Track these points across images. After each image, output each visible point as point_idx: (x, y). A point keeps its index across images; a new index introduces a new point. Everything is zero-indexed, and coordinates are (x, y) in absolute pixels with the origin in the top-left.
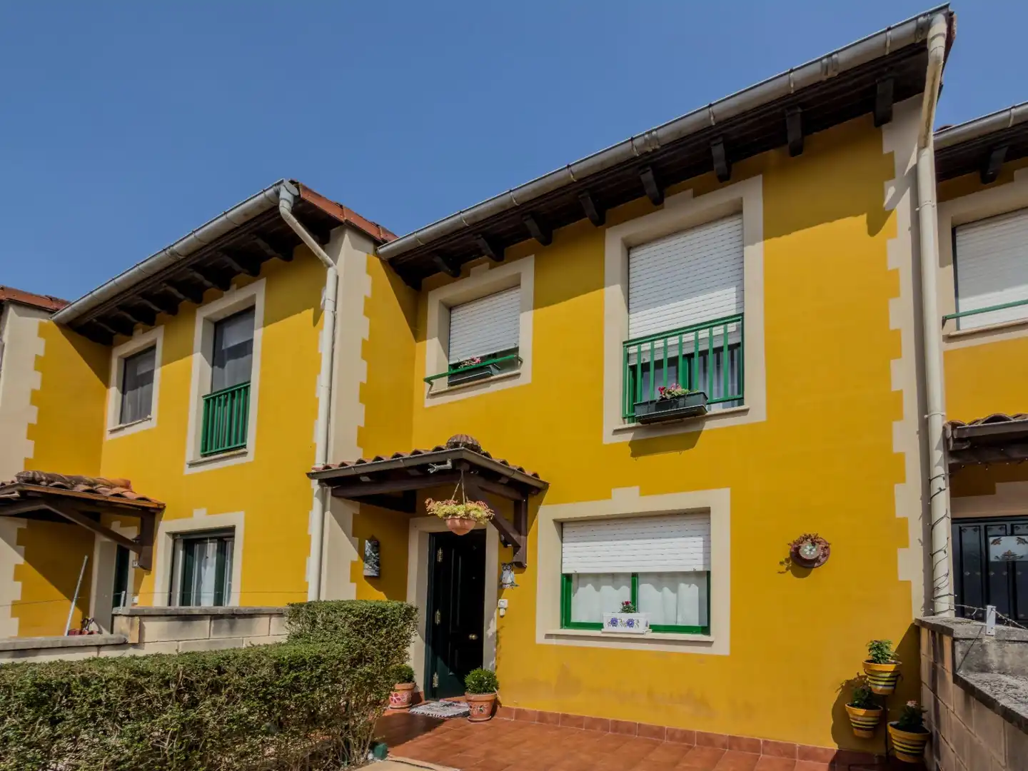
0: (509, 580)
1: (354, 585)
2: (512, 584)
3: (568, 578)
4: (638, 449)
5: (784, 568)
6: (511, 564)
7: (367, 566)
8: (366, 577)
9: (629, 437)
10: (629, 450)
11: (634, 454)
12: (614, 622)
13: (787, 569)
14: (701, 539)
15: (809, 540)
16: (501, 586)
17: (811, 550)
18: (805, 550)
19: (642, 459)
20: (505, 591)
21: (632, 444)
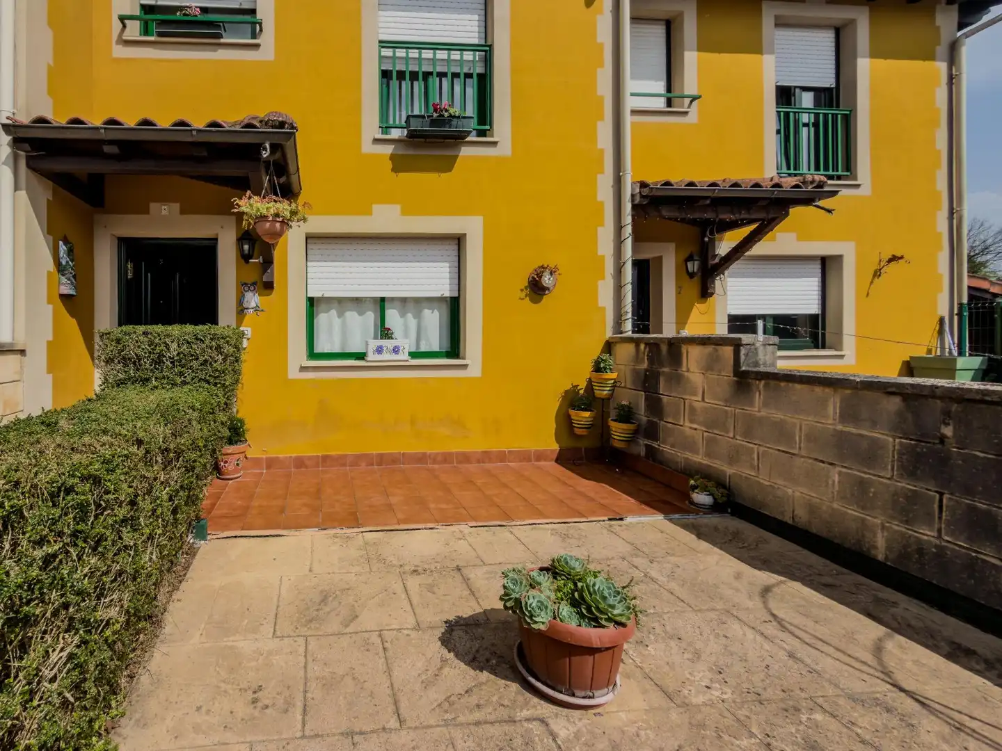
0: (253, 304)
1: (51, 307)
2: (256, 309)
3: (311, 301)
4: (399, 164)
5: (523, 295)
6: (254, 284)
7: (64, 280)
8: (62, 296)
9: (389, 149)
10: (389, 165)
11: (396, 169)
12: (379, 350)
13: (526, 296)
14: (447, 265)
15: (547, 270)
16: (241, 311)
17: (549, 279)
18: (546, 279)
19: (401, 175)
20: (247, 317)
21: (393, 157)
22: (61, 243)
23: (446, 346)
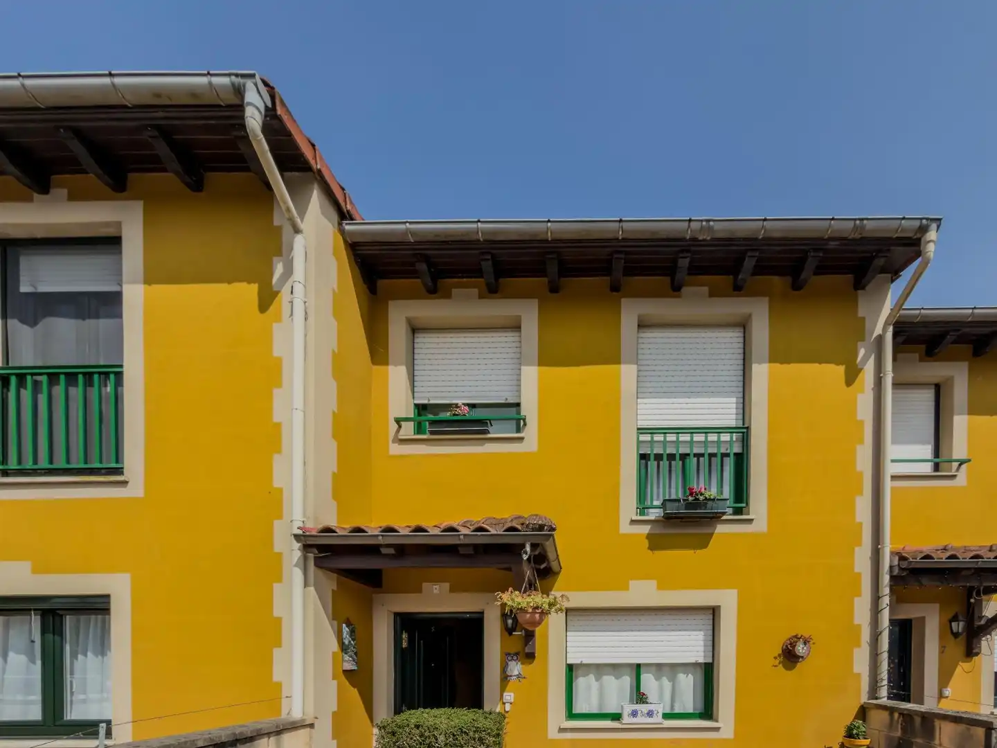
0: (516, 673)
1: (335, 682)
2: (519, 676)
3: (570, 668)
4: (655, 543)
5: (777, 662)
6: (517, 654)
7: (347, 658)
8: (345, 672)
9: (646, 529)
10: (646, 543)
11: (653, 547)
12: (634, 714)
13: (779, 663)
14: (702, 633)
15: (801, 640)
16: (505, 678)
17: (803, 648)
18: (799, 648)
19: (657, 552)
20: (510, 683)
21: (650, 537)
22: (344, 625)
23: (700, 707)
